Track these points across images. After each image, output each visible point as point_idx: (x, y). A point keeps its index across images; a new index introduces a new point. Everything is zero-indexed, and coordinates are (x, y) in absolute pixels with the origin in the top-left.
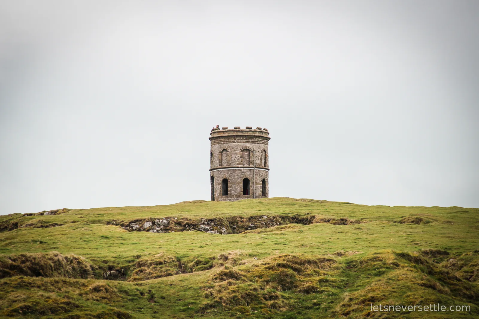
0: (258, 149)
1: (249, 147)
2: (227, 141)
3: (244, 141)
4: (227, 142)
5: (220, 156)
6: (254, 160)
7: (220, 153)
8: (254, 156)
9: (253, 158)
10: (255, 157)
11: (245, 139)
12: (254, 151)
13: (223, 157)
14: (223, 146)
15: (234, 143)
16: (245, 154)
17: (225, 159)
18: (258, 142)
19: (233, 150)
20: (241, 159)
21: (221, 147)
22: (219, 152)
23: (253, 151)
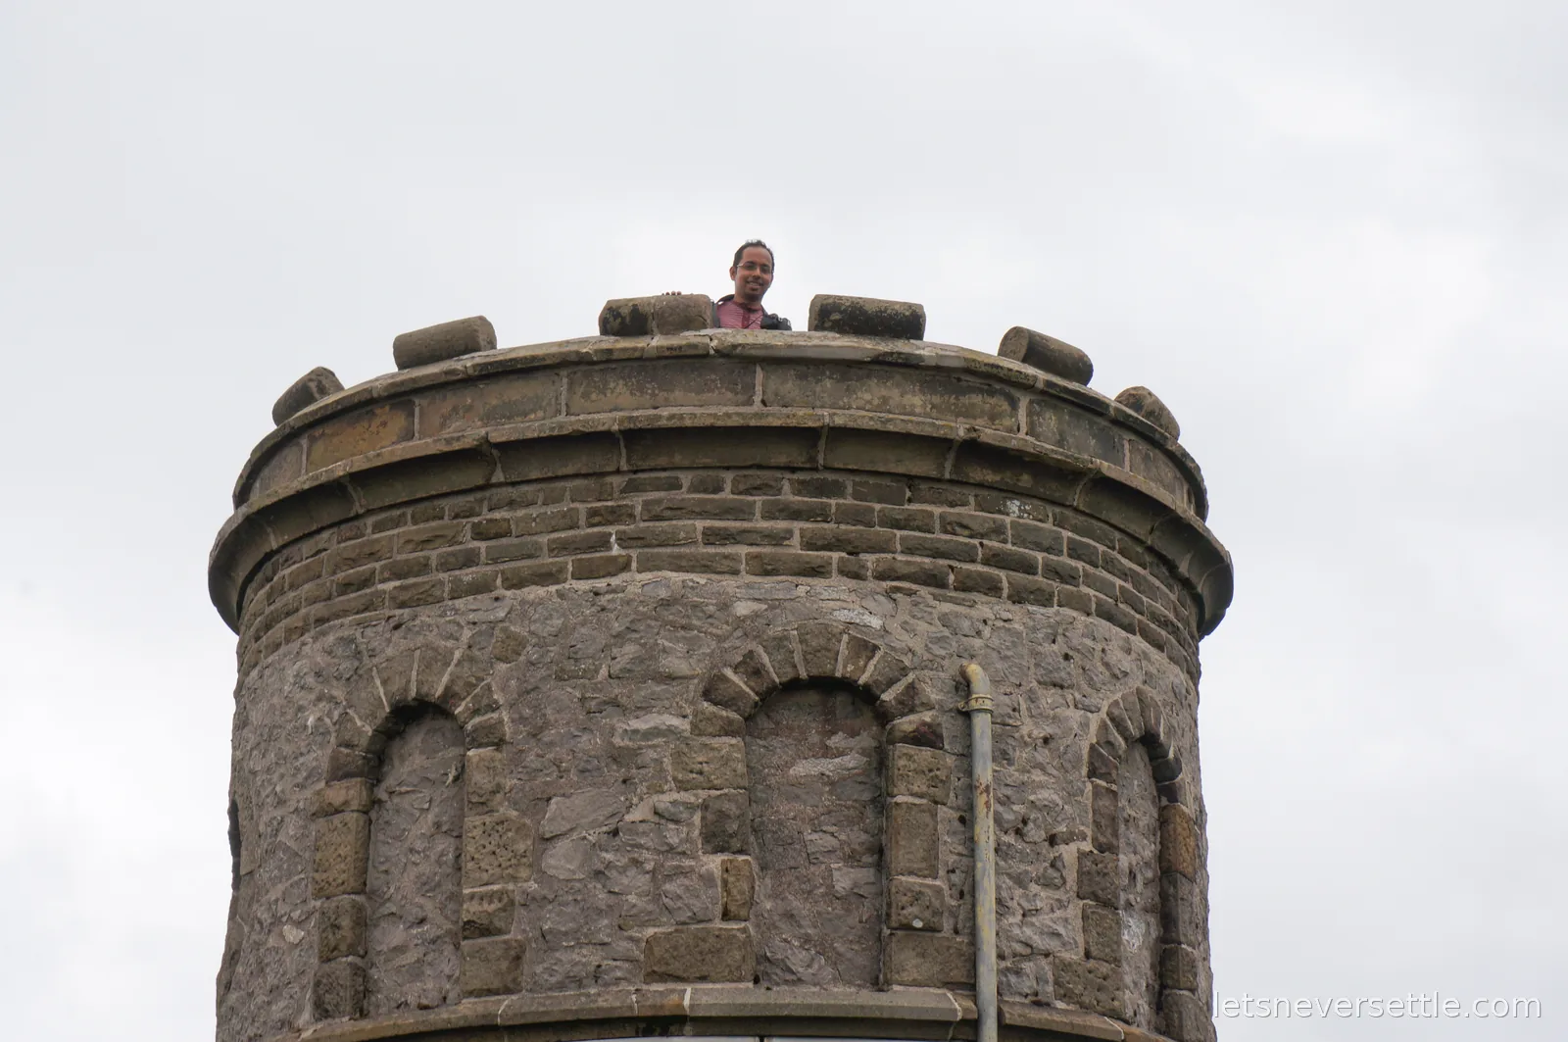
0: (1048, 698)
1: (865, 648)
2: (470, 559)
3: (778, 539)
4: (467, 575)
5: (342, 839)
6: (968, 893)
7: (338, 773)
8: (967, 820)
9: (950, 849)
10: (986, 832)
11: (788, 496)
12: (967, 715)
13: (386, 850)
14: (394, 647)
15: (584, 573)
16: (803, 768)
17: (426, 886)
18: (1029, 568)
19: (570, 693)
20: (714, 863)
21: (356, 678)
22: (319, 757)
23: (949, 727)
